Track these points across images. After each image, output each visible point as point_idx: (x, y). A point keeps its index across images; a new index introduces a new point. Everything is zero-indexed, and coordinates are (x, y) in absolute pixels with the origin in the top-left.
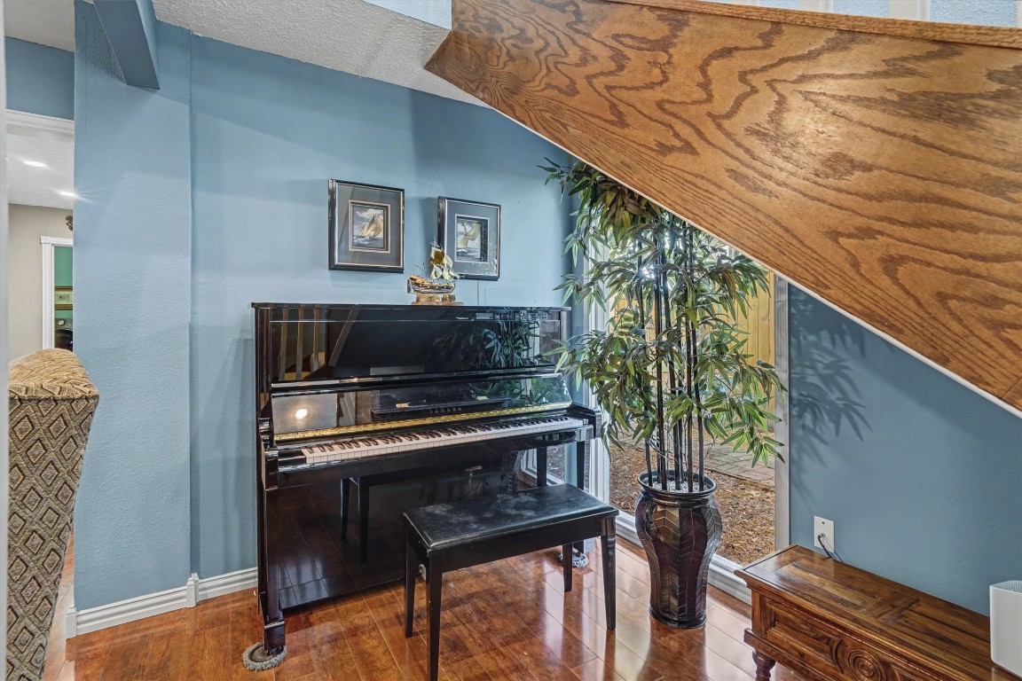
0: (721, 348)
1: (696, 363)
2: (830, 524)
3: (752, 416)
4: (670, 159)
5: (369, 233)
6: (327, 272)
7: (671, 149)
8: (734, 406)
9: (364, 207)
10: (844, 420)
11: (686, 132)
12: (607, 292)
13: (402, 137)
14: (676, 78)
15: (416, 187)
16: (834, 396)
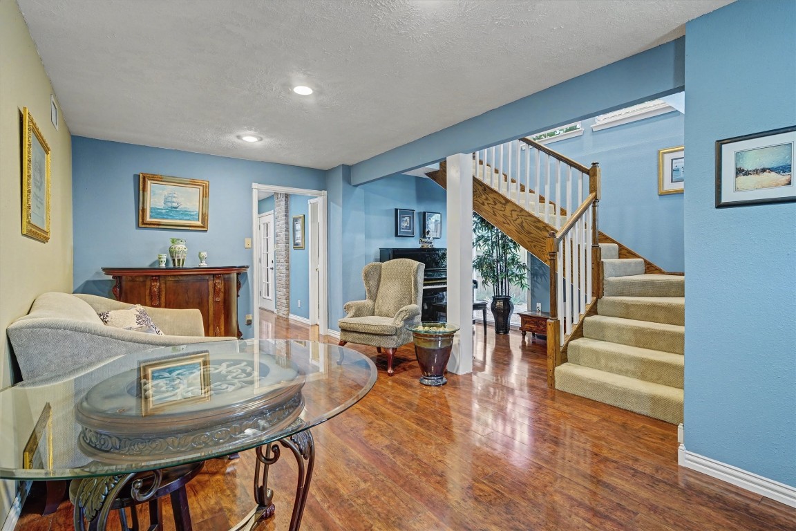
0: (513, 260)
1: (507, 264)
2: (540, 304)
3: (521, 277)
4: (505, 225)
5: (406, 225)
6: (394, 237)
7: (504, 223)
8: (517, 275)
9: (404, 217)
10: (543, 278)
11: (508, 221)
12: (482, 244)
13: (412, 192)
14: (506, 211)
15: (418, 209)
16: (541, 272)
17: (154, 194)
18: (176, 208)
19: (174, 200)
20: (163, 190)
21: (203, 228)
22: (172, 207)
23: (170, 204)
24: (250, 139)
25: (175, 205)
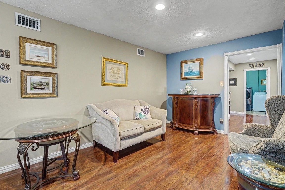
17: (185, 68)
18: (192, 71)
19: (191, 68)
20: (187, 66)
21: (201, 78)
22: (190, 71)
23: (190, 70)
24: (199, 35)
25: (191, 70)
